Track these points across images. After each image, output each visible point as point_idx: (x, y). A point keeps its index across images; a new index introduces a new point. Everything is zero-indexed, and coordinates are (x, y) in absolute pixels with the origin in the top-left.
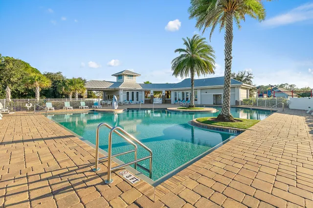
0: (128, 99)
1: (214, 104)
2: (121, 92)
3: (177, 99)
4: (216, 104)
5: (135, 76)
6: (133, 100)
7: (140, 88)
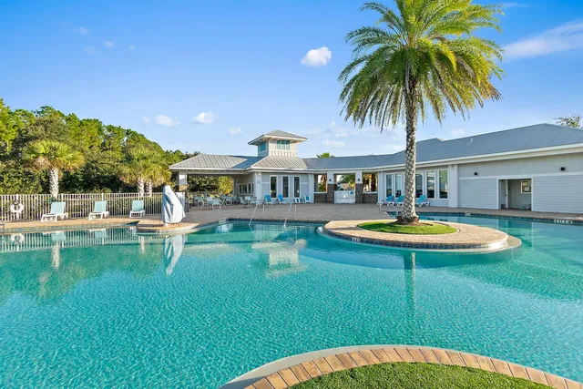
0: (274, 195)
1: (503, 207)
2: (258, 179)
3: (394, 194)
4: (510, 209)
5: (296, 142)
6: (286, 194)
7: (303, 168)
